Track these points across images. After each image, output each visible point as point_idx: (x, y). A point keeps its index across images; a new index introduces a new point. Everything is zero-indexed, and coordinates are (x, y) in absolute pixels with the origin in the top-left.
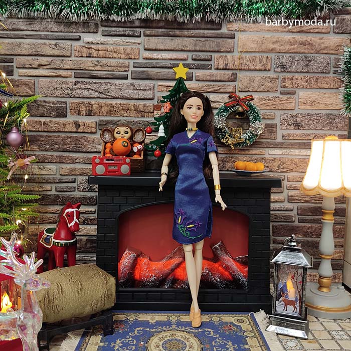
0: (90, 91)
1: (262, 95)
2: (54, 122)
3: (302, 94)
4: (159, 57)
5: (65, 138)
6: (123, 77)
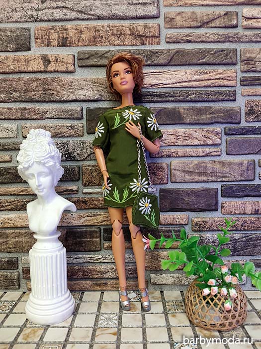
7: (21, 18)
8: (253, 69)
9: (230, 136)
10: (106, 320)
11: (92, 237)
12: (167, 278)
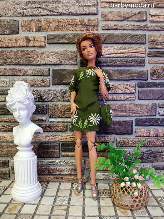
7: (13, 14)
8: (155, 47)
9: (141, 88)
10: (61, 201)
11: (54, 149)
12: (100, 175)
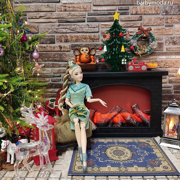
0: (66, 29)
1: (156, 27)
2: (49, 46)
3: (176, 26)
4: (101, 9)
5: (55, 54)
6: (83, 21)
